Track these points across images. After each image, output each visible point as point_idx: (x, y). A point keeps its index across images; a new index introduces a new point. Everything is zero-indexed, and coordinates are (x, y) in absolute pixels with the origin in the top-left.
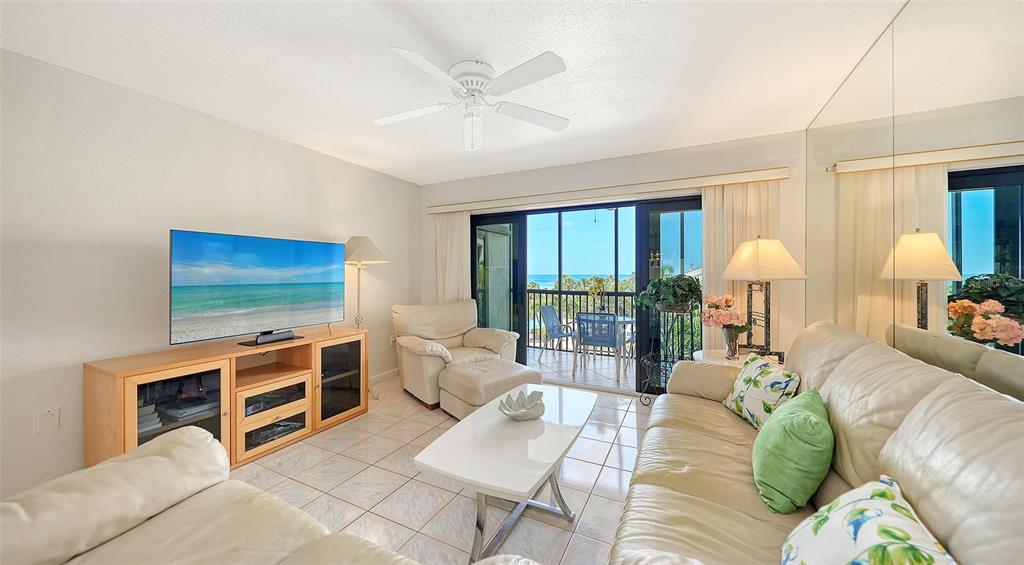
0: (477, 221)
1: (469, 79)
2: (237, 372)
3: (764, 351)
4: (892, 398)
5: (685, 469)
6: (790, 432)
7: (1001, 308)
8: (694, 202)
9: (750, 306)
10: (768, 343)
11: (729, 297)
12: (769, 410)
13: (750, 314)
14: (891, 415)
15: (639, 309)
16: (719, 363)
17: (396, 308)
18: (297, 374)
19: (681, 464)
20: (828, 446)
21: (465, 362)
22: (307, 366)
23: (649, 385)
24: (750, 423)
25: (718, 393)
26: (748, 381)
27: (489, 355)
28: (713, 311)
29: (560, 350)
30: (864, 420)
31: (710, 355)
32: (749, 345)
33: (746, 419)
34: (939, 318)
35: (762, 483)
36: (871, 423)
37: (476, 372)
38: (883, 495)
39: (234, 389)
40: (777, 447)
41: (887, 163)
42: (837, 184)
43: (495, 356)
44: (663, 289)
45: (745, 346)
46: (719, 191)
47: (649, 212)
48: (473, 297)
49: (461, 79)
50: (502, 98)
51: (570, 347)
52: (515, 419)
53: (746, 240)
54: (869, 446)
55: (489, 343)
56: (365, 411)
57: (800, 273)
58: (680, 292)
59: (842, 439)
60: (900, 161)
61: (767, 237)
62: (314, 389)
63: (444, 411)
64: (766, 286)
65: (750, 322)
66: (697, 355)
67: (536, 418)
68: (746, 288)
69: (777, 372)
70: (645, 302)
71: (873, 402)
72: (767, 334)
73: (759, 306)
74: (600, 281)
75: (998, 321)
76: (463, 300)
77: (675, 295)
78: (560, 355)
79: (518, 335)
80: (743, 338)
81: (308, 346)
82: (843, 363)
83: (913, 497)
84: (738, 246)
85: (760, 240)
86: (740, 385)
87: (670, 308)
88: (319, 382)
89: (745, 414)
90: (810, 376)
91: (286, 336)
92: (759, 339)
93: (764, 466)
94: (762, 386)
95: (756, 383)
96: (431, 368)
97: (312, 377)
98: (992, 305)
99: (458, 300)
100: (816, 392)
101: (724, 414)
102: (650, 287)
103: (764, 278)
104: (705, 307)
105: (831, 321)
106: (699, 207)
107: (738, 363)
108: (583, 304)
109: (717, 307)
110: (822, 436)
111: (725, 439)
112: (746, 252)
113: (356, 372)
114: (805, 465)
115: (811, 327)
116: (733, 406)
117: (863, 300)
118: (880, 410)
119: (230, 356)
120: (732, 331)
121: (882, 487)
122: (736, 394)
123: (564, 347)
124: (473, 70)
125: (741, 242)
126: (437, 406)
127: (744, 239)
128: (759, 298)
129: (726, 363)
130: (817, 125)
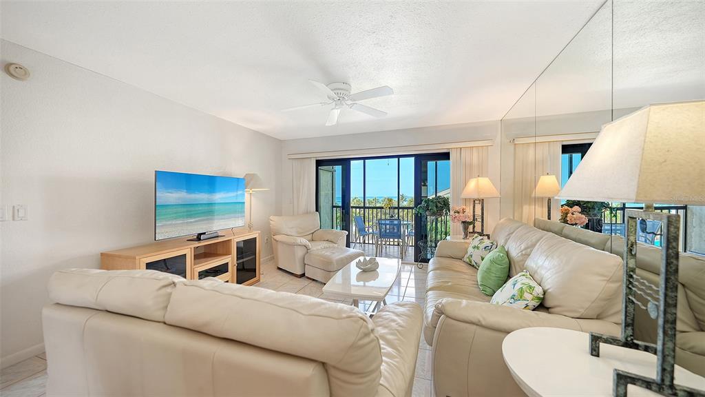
0: (319, 163)
1: (339, 92)
2: (195, 256)
3: (481, 234)
4: (530, 243)
5: (450, 284)
6: (493, 262)
7: (579, 209)
8: (446, 156)
9: (474, 212)
10: (482, 230)
11: (464, 207)
12: (483, 259)
13: (474, 216)
14: (529, 250)
15: (416, 216)
16: (458, 241)
17: (271, 218)
18: (223, 258)
19: (448, 282)
20: (507, 265)
21: (318, 248)
22: (228, 253)
23: (421, 258)
24: (474, 267)
25: (460, 255)
26: (474, 247)
27: (331, 245)
28: (457, 214)
29: (364, 243)
30: (520, 254)
31: (455, 236)
32: (474, 232)
33: (473, 266)
34: (557, 216)
35: (481, 285)
36: (522, 255)
37: (328, 253)
38: (524, 275)
39: (193, 267)
40: (488, 269)
41: (532, 140)
42: (515, 149)
43: (336, 245)
44: (430, 203)
45: (472, 233)
46: (459, 150)
47: (421, 160)
48: (317, 210)
49: (336, 91)
50: (356, 102)
51: (371, 242)
52: (364, 271)
53: (472, 178)
54: (521, 263)
55: (331, 238)
56: (258, 281)
57: (498, 195)
58: (439, 205)
59: (512, 263)
60: (539, 139)
61: (482, 176)
62: (233, 267)
63: (308, 278)
64: (482, 201)
65: (474, 220)
66: (448, 238)
67: (375, 270)
68: (472, 203)
69: (487, 242)
70: (421, 211)
71: (523, 247)
72: (482, 226)
73: (478, 212)
74: (390, 200)
75: (577, 215)
76: (310, 213)
77: (437, 206)
78: (364, 246)
79: (347, 233)
80: (471, 228)
81: (229, 241)
82: (514, 234)
83: (532, 275)
84: (468, 181)
85: (479, 178)
86: (470, 250)
87: (433, 214)
88: (235, 263)
89: (473, 263)
90: (501, 242)
91: (215, 235)
92: (478, 229)
93: (483, 278)
94: (480, 249)
95: (478, 248)
96: (300, 252)
97: (231, 260)
98: (577, 208)
99: (307, 213)
100: (503, 247)
101: (464, 264)
102: (423, 203)
103: (481, 197)
104: (452, 213)
105: (512, 218)
106: (449, 159)
107: (470, 240)
108: (379, 214)
109: (458, 213)
110: (504, 262)
111: (465, 273)
112: (472, 184)
113: (254, 256)
114: (498, 274)
115: (502, 220)
116: (468, 260)
117: (526, 209)
118: (525, 249)
119: (191, 246)
120: (466, 224)
121: (523, 273)
122: (469, 254)
123: (367, 242)
124: (342, 87)
125: (470, 178)
126: (303, 275)
127: (471, 177)
128: (478, 207)
129: (463, 241)
130: (506, 118)
